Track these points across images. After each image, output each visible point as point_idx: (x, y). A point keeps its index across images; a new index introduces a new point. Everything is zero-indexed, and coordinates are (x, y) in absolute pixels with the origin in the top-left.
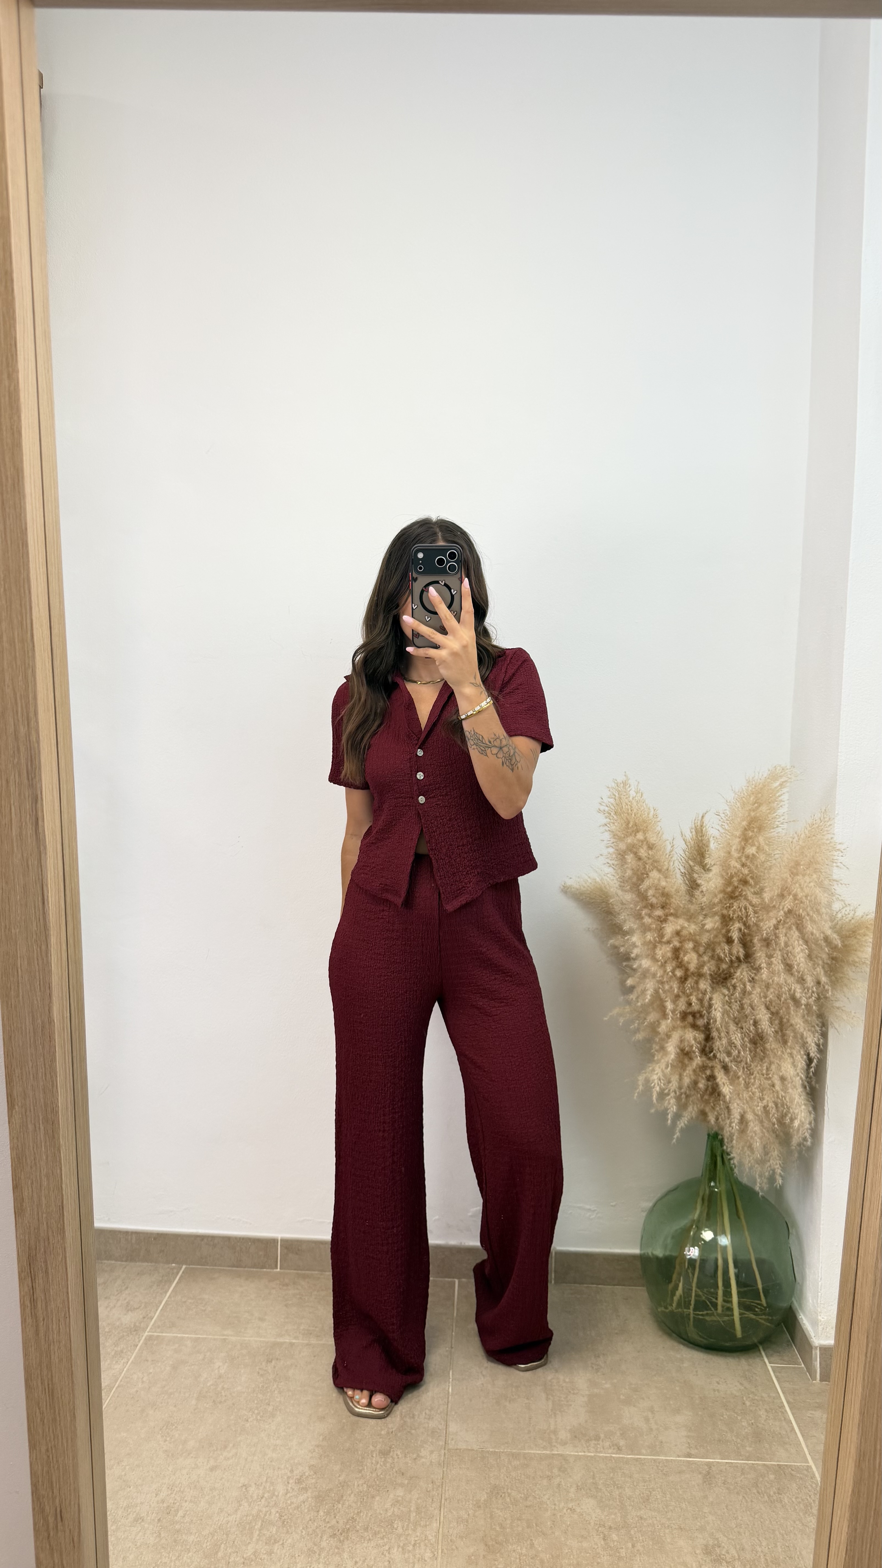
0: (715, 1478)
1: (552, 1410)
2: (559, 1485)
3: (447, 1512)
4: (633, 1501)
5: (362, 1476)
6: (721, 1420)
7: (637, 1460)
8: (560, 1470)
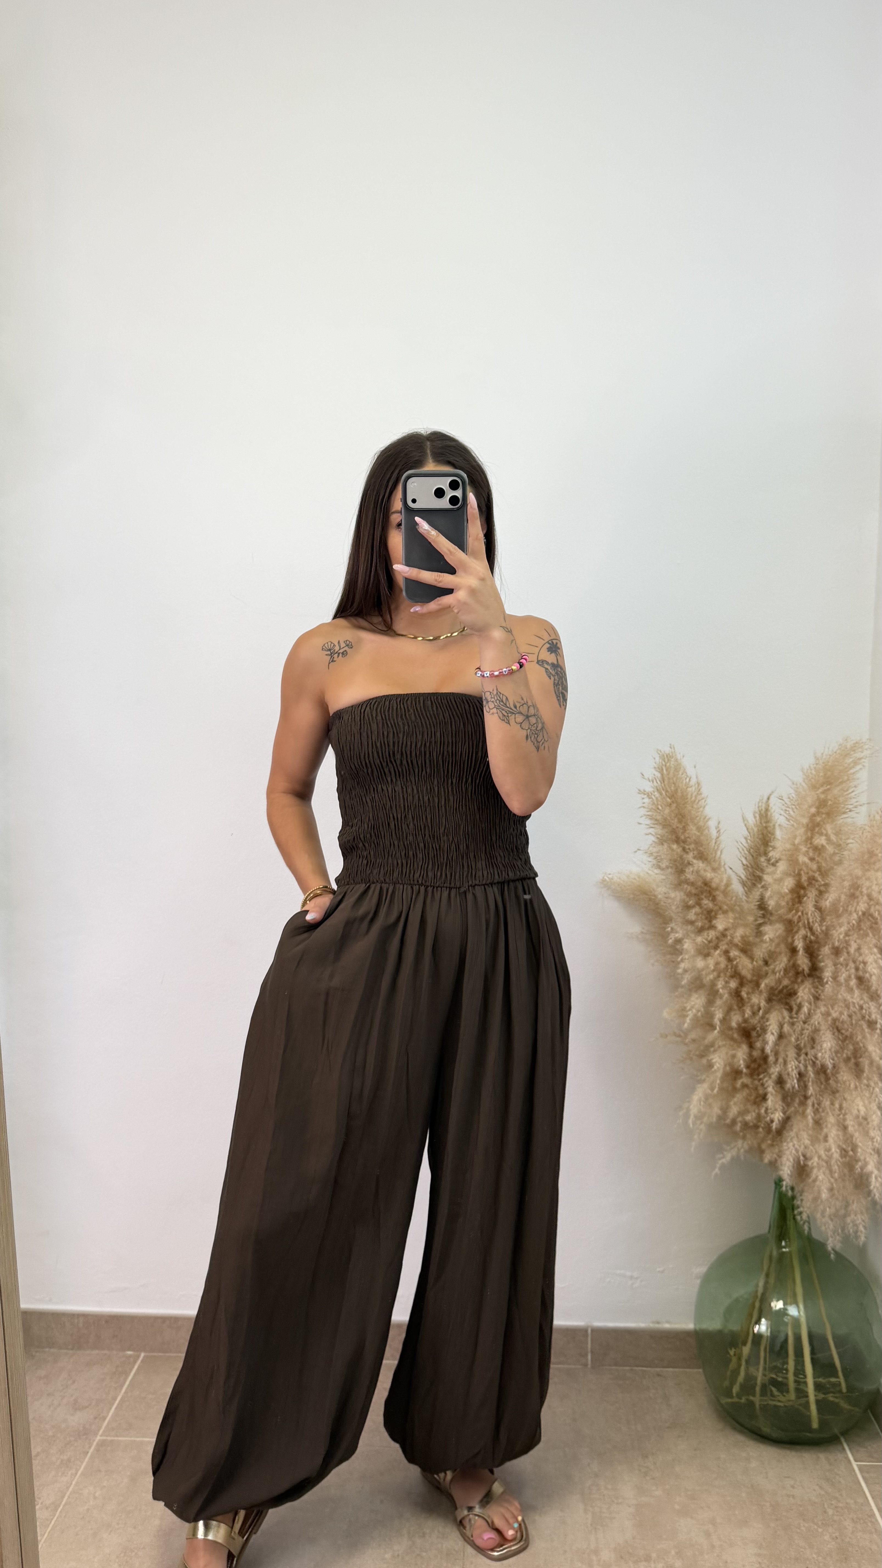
6: (797, 1533)
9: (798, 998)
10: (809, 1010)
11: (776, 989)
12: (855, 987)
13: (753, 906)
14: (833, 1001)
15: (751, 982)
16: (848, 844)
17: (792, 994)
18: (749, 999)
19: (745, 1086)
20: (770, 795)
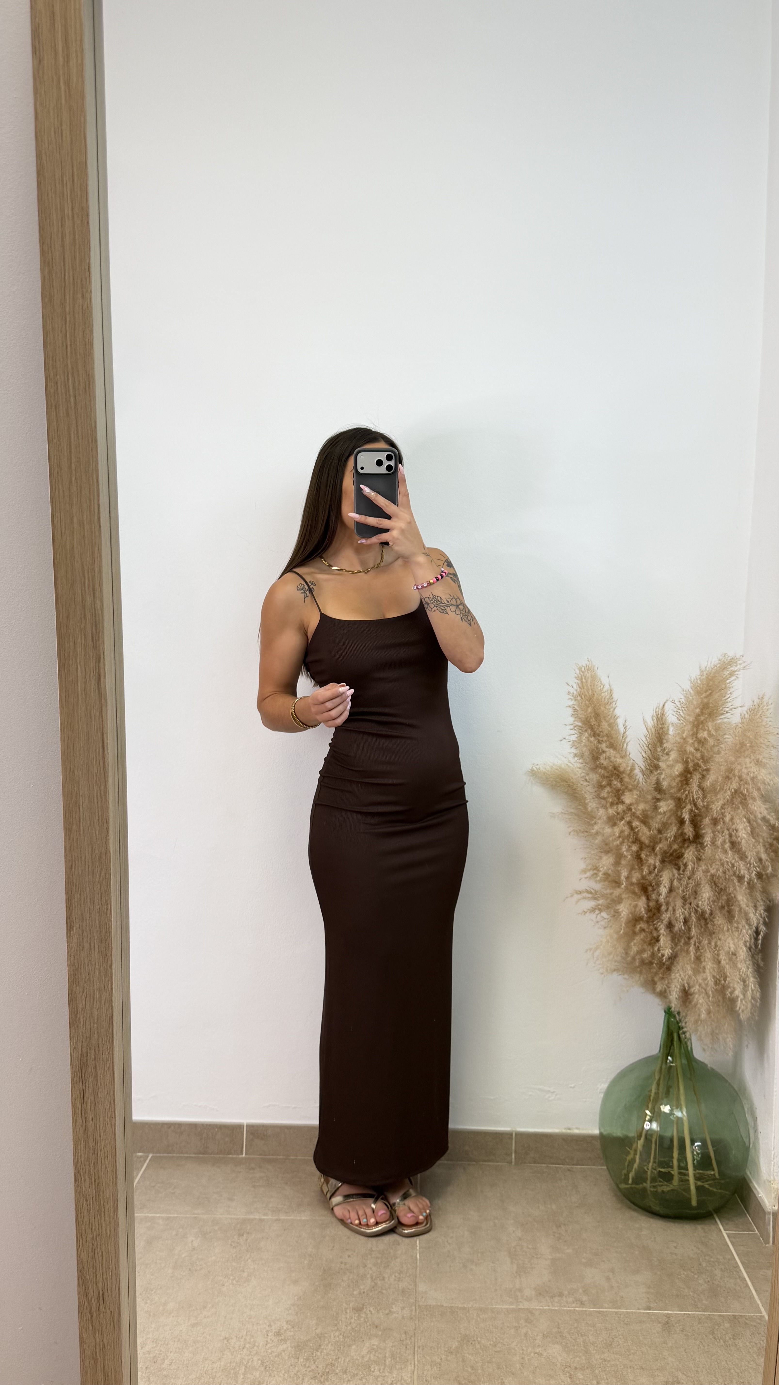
0: (674, 1326)
1: (516, 1272)
2: (526, 1334)
3: (420, 1357)
4: (597, 1347)
5: (338, 1329)
6: (678, 1278)
7: (599, 1312)
8: (526, 1321)
9: (684, 858)
10: (693, 869)
11: (668, 853)
12: (729, 848)
13: (651, 788)
14: (712, 860)
15: (648, 847)
16: (726, 738)
17: (680, 856)
18: (647, 861)
19: (643, 930)
20: (665, 703)
